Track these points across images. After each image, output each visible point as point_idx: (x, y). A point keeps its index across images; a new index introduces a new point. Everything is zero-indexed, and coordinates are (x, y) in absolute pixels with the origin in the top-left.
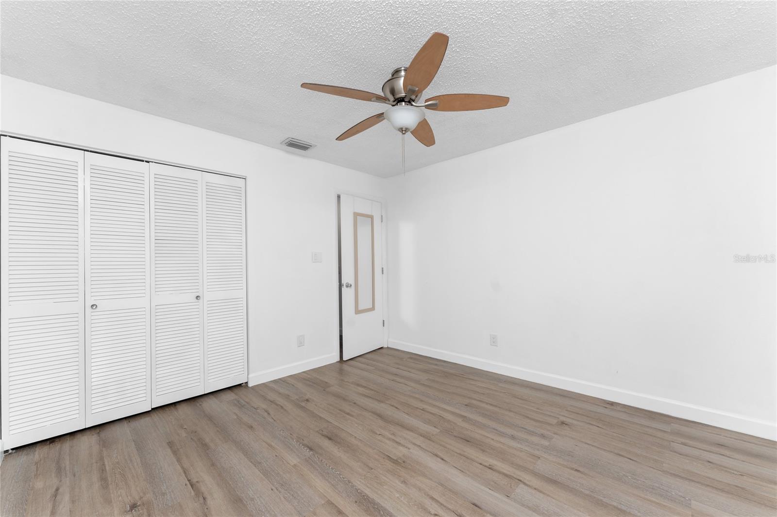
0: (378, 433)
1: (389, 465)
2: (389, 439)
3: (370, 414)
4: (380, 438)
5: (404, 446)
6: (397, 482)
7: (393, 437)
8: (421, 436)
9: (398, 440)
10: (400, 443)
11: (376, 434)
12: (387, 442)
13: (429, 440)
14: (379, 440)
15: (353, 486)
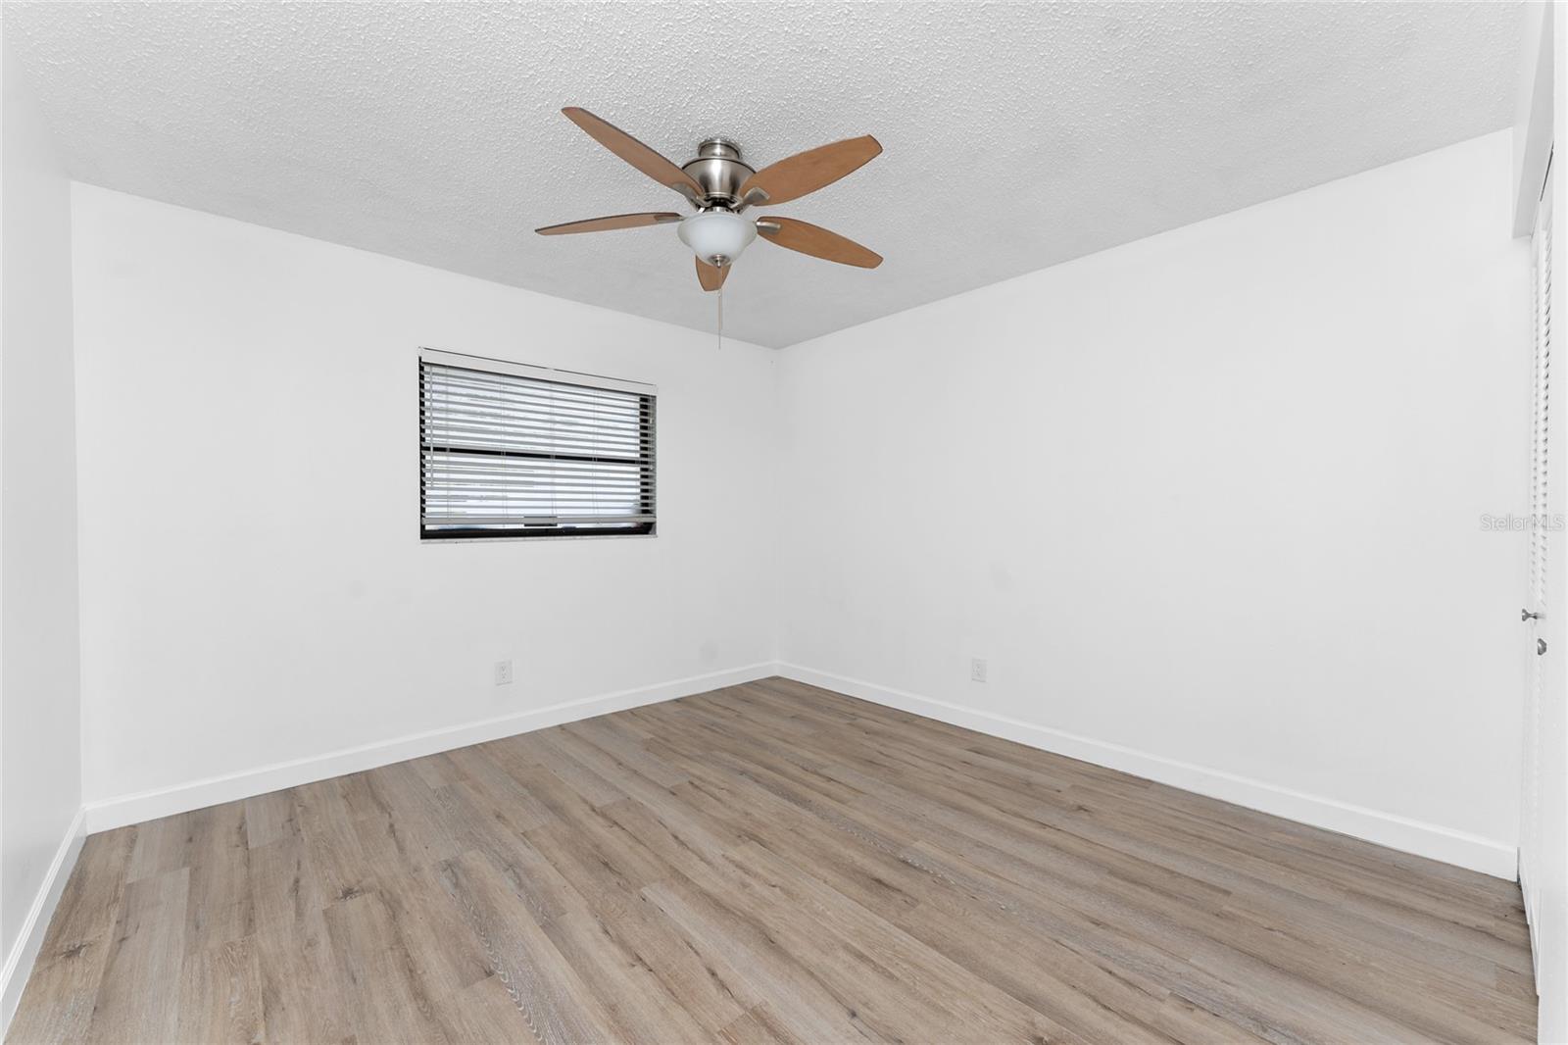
0: (777, 890)
1: (764, 835)
2: (756, 875)
3: (796, 953)
4: (775, 880)
5: (730, 861)
6: (757, 815)
7: (748, 879)
8: (688, 879)
9: (739, 872)
10: (737, 866)
11: (782, 889)
12: (760, 871)
13: (676, 870)
14: (776, 874)
15: (817, 813)
